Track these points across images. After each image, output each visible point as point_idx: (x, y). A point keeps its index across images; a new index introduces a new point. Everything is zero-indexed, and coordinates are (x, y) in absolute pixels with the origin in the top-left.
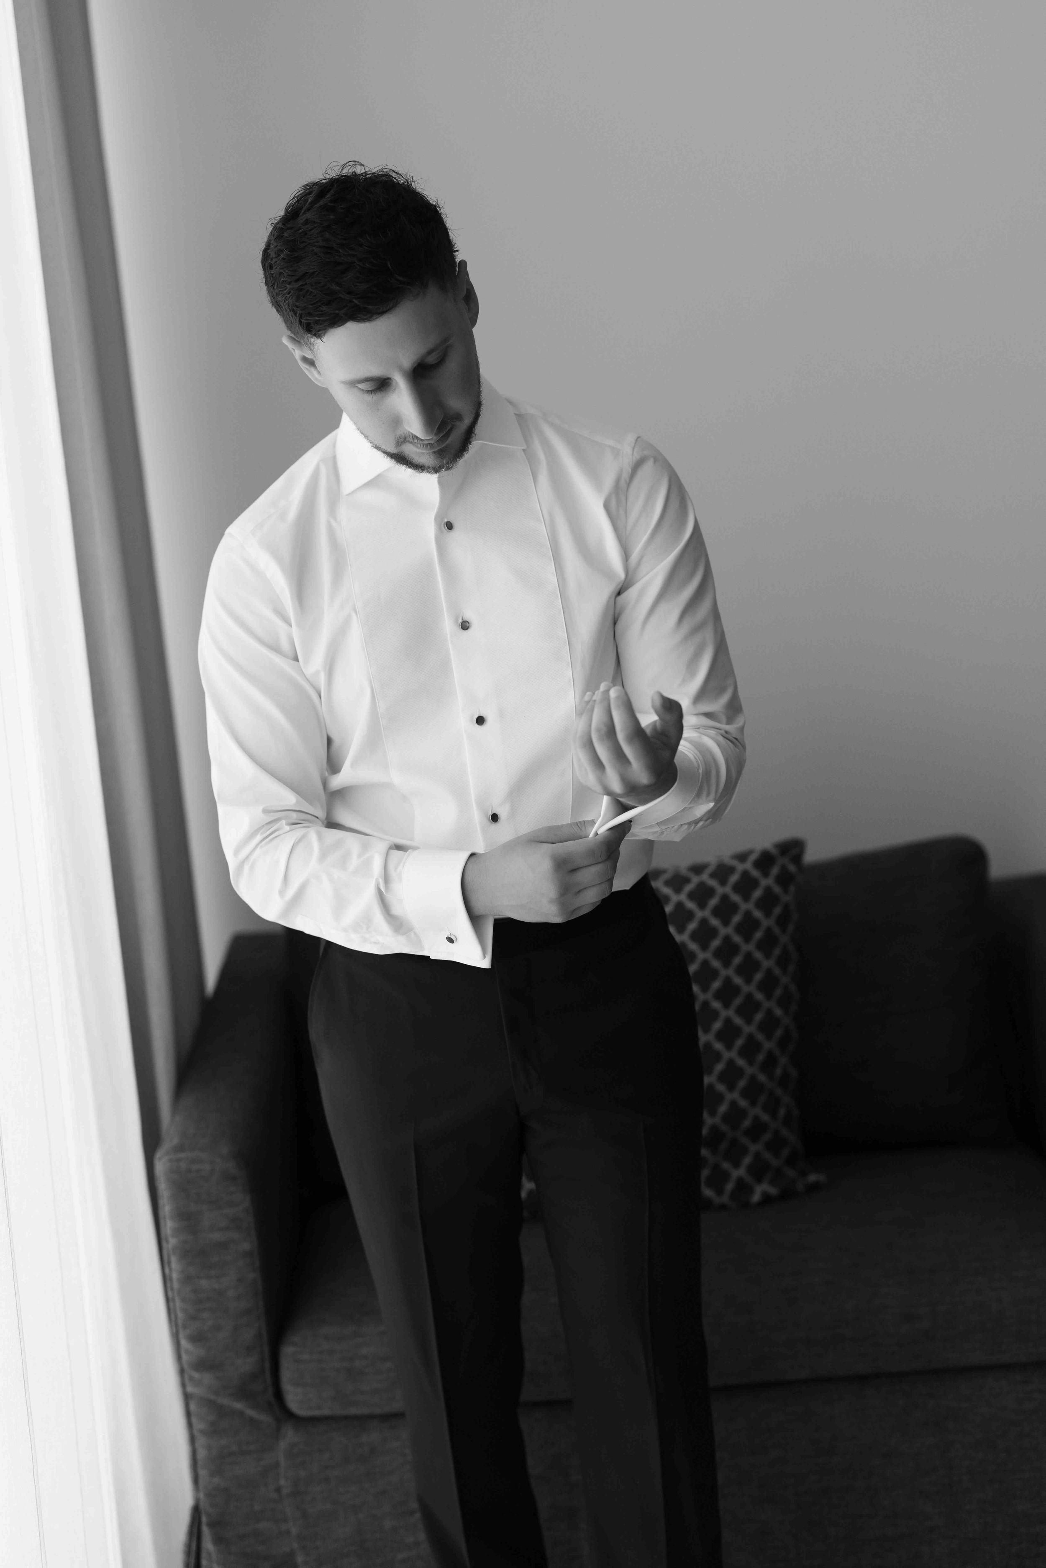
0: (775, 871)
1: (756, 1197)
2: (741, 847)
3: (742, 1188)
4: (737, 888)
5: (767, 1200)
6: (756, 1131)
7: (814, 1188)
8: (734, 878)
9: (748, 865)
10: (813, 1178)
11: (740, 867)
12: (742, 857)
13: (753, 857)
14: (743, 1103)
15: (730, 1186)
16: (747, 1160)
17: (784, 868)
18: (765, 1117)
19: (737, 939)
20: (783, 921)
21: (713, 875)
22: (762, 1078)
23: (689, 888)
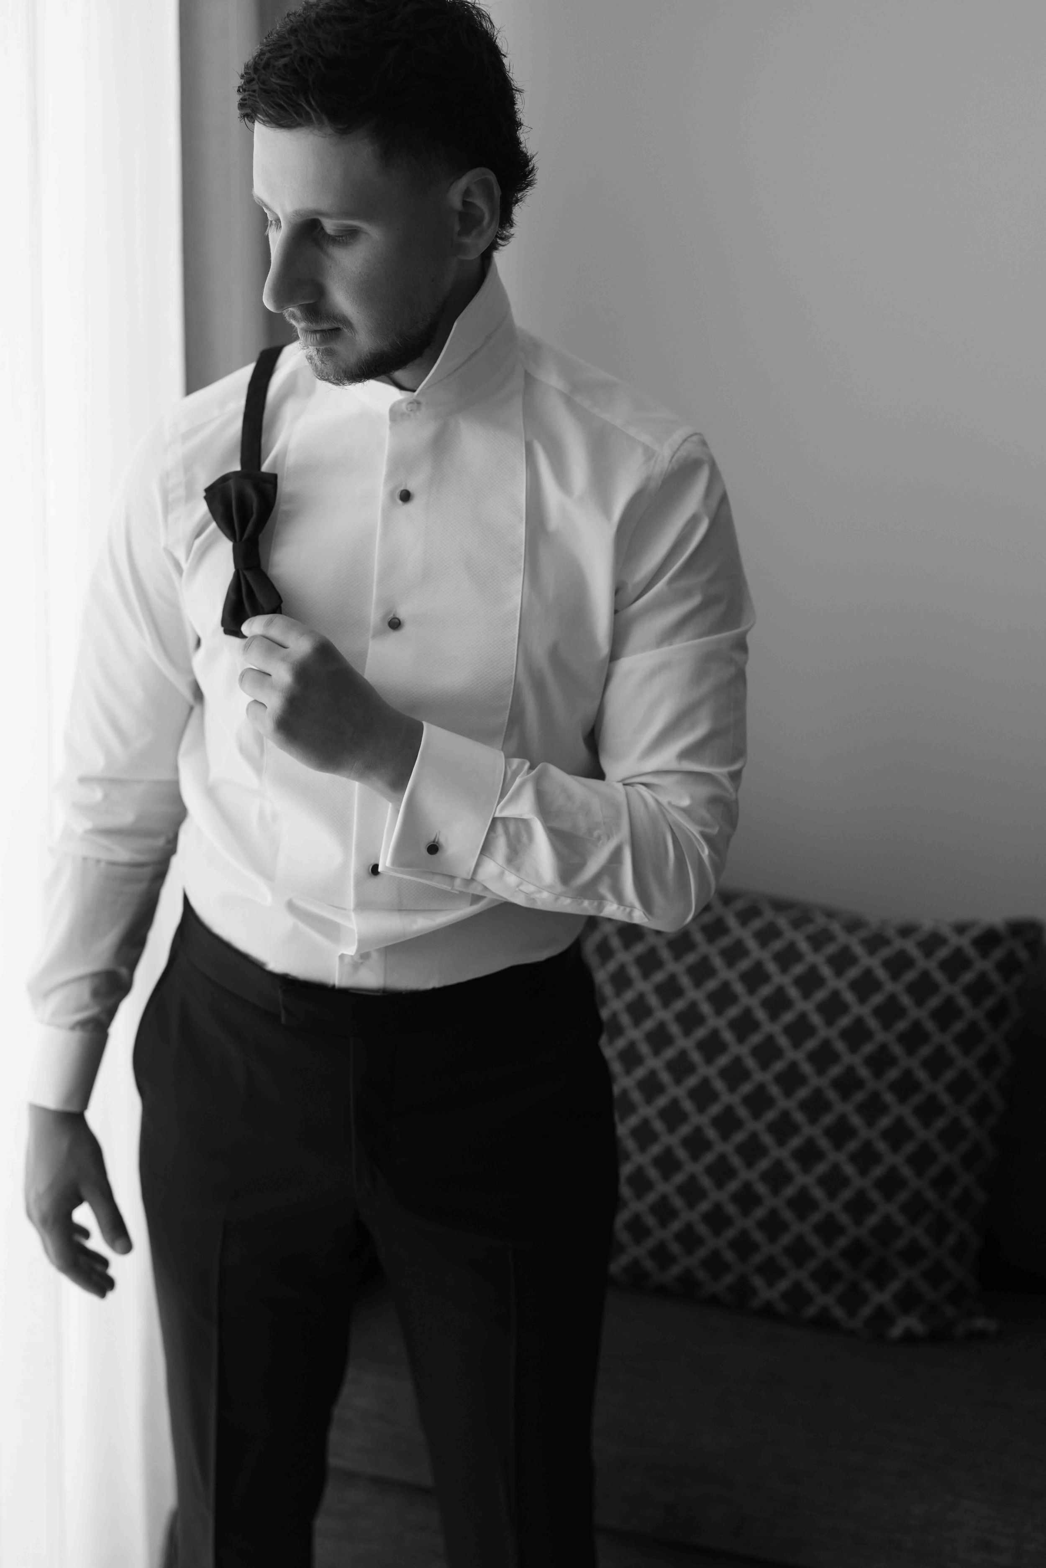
0: (998, 953)
1: (896, 1331)
2: (963, 915)
3: (882, 1317)
4: (944, 965)
5: (909, 1337)
6: (913, 1254)
7: (981, 1335)
8: (943, 953)
9: (964, 942)
10: (980, 1323)
11: (955, 941)
12: (961, 929)
13: (974, 932)
14: (900, 1219)
15: (866, 1311)
16: (895, 1286)
17: (1011, 953)
18: (926, 1241)
19: (930, 1026)
20: (996, 1015)
21: (921, 945)
22: (930, 1195)
23: (886, 952)
